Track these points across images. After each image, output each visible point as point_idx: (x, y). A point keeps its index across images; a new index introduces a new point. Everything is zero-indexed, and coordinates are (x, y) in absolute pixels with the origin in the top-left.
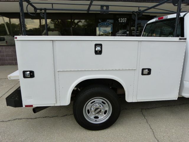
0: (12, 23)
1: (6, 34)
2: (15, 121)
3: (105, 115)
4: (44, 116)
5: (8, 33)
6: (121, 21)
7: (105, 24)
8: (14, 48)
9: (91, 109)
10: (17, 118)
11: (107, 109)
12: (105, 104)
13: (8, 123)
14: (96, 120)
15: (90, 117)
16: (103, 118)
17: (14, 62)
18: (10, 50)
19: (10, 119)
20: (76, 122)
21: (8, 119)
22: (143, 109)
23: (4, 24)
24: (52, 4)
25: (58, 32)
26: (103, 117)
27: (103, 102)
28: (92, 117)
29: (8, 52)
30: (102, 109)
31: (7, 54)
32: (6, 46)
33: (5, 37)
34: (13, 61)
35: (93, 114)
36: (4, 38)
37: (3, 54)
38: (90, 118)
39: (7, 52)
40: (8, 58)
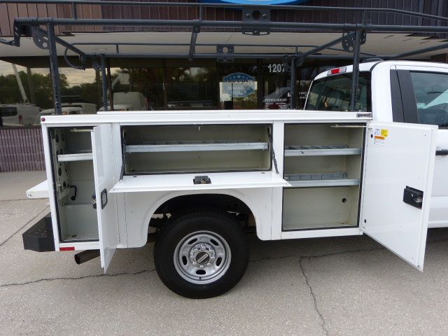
0: (33, 74)
1: (18, 99)
2: (39, 284)
3: (218, 268)
4: (99, 274)
5: (25, 98)
6: (274, 71)
7: (239, 76)
8: (38, 133)
9: (189, 255)
10: (43, 278)
11: (221, 254)
12: (216, 244)
13: (26, 287)
14: (200, 278)
15: (188, 271)
16: (214, 273)
17: (38, 163)
18: (30, 137)
19: (29, 280)
20: (162, 284)
21: (25, 281)
22: (303, 258)
23: (14, 77)
24: (117, 44)
25: (137, 93)
26: (213, 271)
27: (212, 241)
28: (193, 271)
29: (25, 143)
30: (210, 255)
31: (22, 145)
32: (21, 128)
33: (17, 106)
34: (36, 162)
35: (194, 266)
36: (15, 108)
37: (13, 146)
38: (190, 273)
39: (22, 143)
40: (23, 154)
